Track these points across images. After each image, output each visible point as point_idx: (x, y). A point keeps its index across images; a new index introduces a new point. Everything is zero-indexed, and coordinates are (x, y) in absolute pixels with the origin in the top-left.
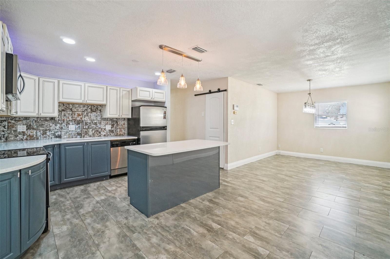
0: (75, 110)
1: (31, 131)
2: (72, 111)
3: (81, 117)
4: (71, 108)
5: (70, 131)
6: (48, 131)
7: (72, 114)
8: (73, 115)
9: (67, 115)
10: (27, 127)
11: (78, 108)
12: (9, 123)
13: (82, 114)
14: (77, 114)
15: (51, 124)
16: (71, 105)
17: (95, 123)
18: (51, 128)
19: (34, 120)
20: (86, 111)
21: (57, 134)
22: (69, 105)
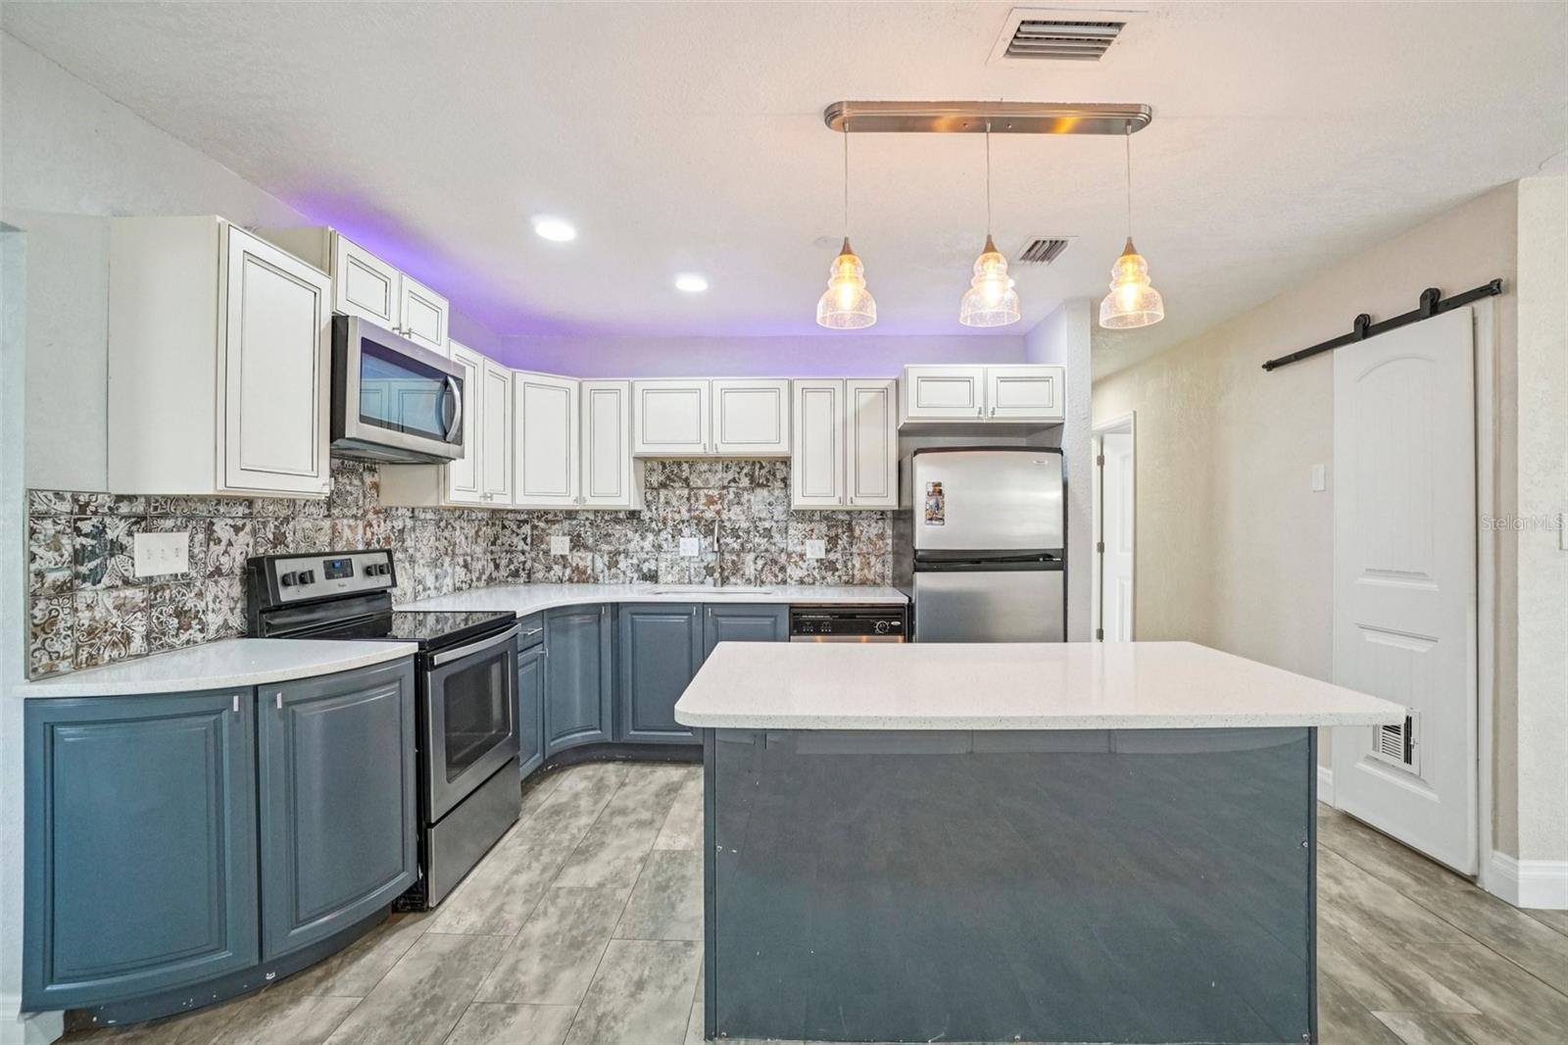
0: (700, 484)
1: (580, 554)
2: (688, 485)
3: (718, 507)
4: (685, 475)
5: (683, 558)
6: (622, 555)
7: (688, 499)
8: (692, 502)
9: (674, 501)
10: (571, 541)
11: (708, 475)
12: (534, 527)
13: (720, 498)
14: (706, 495)
15: (630, 534)
16: (685, 467)
17: (765, 529)
18: (631, 547)
19: (587, 519)
20: (733, 484)
21: (645, 568)
22: (679, 464)
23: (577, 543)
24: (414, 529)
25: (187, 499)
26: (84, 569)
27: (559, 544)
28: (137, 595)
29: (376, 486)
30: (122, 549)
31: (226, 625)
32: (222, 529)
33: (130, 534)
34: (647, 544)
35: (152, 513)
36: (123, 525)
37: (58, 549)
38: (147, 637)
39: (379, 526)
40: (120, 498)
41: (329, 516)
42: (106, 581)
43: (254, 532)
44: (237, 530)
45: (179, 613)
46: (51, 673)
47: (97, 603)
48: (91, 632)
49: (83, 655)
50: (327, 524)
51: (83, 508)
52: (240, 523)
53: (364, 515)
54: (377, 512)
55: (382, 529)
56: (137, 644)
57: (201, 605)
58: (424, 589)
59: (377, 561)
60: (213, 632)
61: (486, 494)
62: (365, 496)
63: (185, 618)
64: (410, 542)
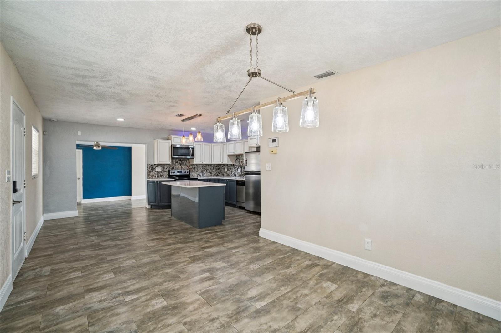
3: (242, 163)
4: (239, 158)
5: (239, 172)
6: (232, 172)
9: (238, 162)
12: (224, 167)
14: (241, 161)
15: (233, 168)
19: (229, 166)
21: (235, 174)
23: (228, 170)
24: (197, 167)
25: (161, 164)
26: (152, 170)
27: (226, 170)
28: (156, 173)
29: (189, 162)
30: (155, 169)
31: (166, 177)
32: (165, 167)
34: (235, 170)
35: (158, 166)
36: (155, 167)
37: (150, 169)
40: (155, 164)
42: (154, 171)
43: (170, 167)
44: (167, 167)
45: (161, 175)
46: (149, 179)
47: (153, 173)
49: (152, 177)
50: (180, 167)
51: (152, 165)
53: (187, 165)
54: (189, 165)
55: (190, 167)
56: (156, 177)
57: (163, 174)
58: (200, 176)
59: (187, 171)
60: (164, 177)
61: (204, 162)
62: (187, 163)
63: (161, 176)
64: (196, 169)
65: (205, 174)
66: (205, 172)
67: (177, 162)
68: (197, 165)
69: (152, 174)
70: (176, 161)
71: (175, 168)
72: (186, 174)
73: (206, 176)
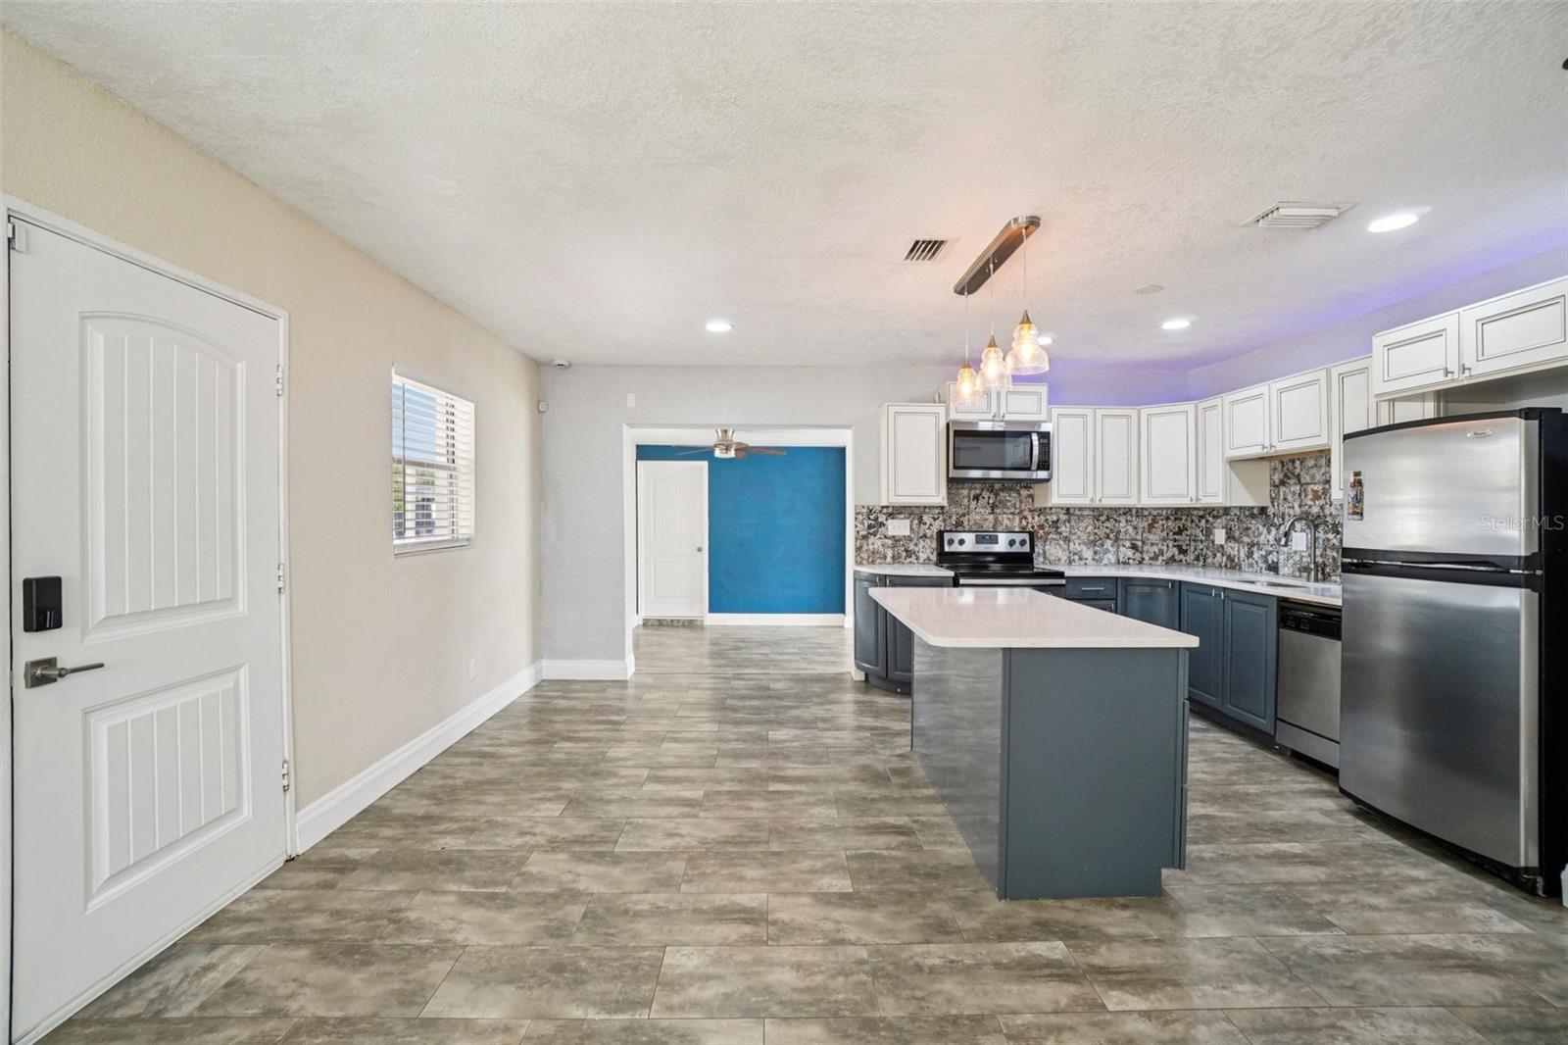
0: (1308, 479)
1: (1231, 544)
2: (1299, 481)
3: (1322, 502)
4: (1297, 471)
5: (1295, 552)
6: (1256, 547)
7: (1300, 495)
8: (1303, 497)
9: (1289, 497)
10: (1227, 533)
11: (1314, 470)
12: (1207, 521)
13: (1323, 493)
14: (1313, 491)
15: (1261, 527)
16: (1297, 463)
18: (1262, 539)
19: (1236, 514)
21: (1271, 558)
22: (1293, 462)
23: (1230, 537)
24: (1069, 521)
25: (910, 507)
26: (871, 531)
27: (1220, 536)
28: (889, 542)
29: (1032, 496)
30: (884, 525)
31: (929, 559)
32: (926, 518)
33: (887, 520)
34: (1271, 538)
35: (895, 512)
36: (884, 517)
37: (863, 524)
38: (893, 557)
39: (1033, 518)
40: (883, 507)
41: (993, 513)
42: (878, 536)
43: (944, 520)
44: (935, 519)
45: (906, 551)
46: (861, 563)
47: (875, 543)
48: (873, 553)
49: (870, 560)
50: (991, 517)
51: (871, 511)
52: (936, 516)
53: (1021, 512)
54: (1030, 511)
55: (1037, 520)
56: (889, 559)
57: (917, 549)
58: (1081, 559)
59: (1018, 537)
60: (921, 561)
61: (1098, 498)
62: (1021, 502)
63: (909, 553)
64: (1063, 529)
65: (1107, 551)
66: (1108, 543)
67: (977, 498)
68: (1068, 509)
69: (871, 547)
70: (973, 493)
71: (966, 523)
72: (1017, 548)
73: (1113, 559)
